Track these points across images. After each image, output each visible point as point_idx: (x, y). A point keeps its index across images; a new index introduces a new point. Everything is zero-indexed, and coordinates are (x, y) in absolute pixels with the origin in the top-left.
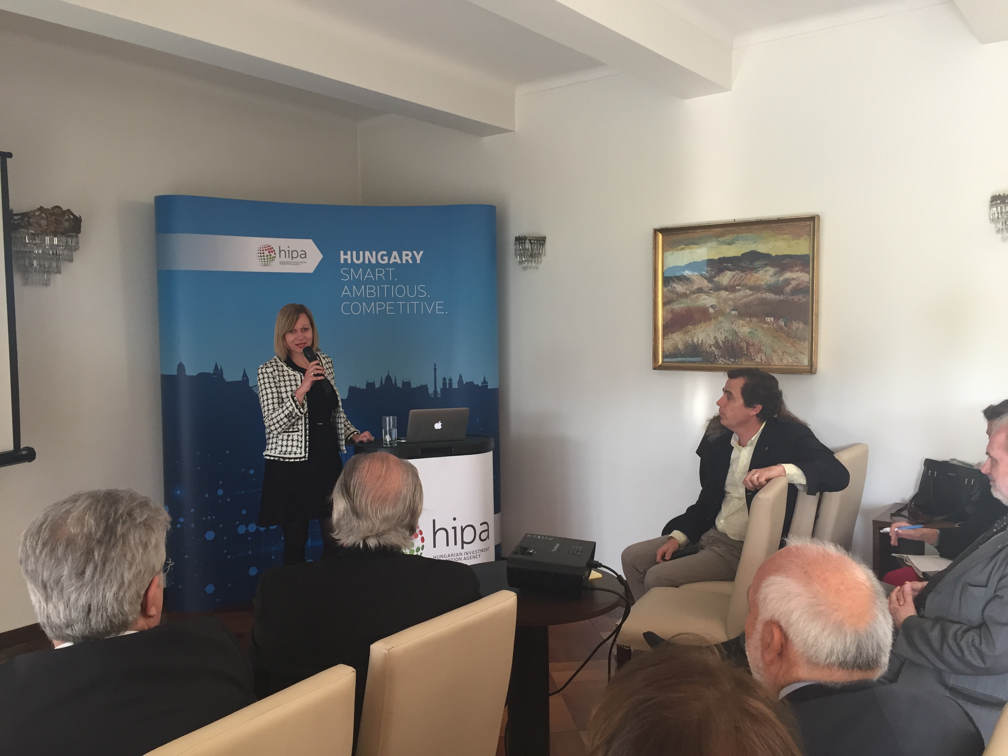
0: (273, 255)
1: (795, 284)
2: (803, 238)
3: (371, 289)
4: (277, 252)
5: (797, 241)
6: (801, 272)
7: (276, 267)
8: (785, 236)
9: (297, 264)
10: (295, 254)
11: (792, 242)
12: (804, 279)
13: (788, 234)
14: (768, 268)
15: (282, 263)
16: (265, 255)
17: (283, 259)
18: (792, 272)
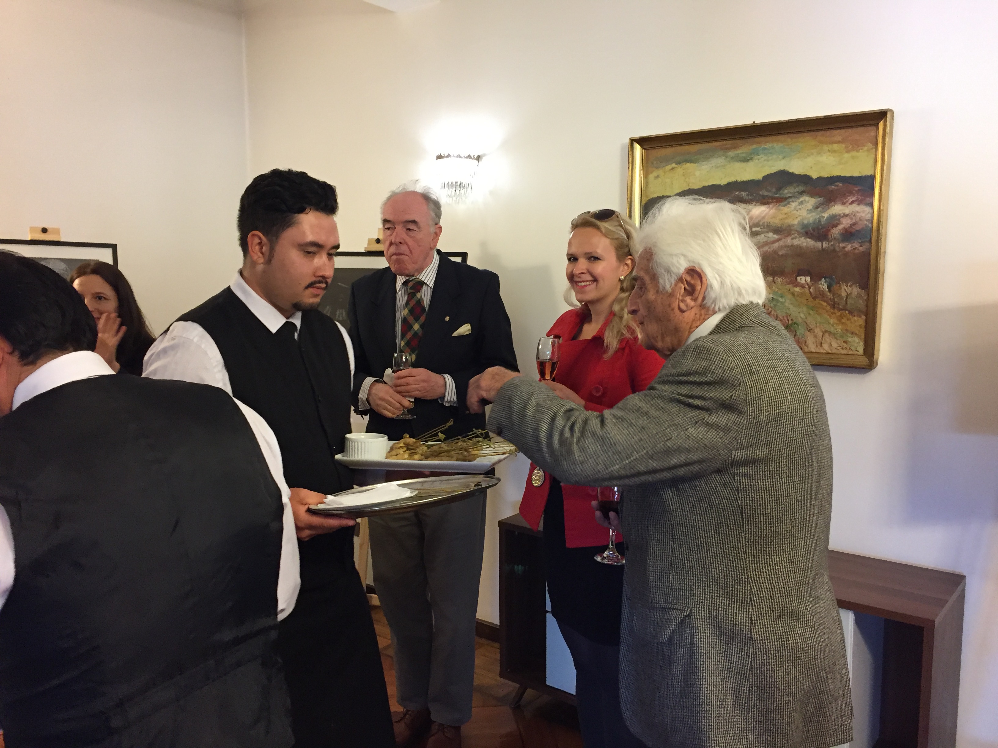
1: (848, 223)
2: (866, 148)
5: (854, 154)
6: (858, 205)
8: (835, 146)
11: (846, 155)
12: (863, 215)
13: (839, 142)
14: (806, 198)
18: (843, 204)
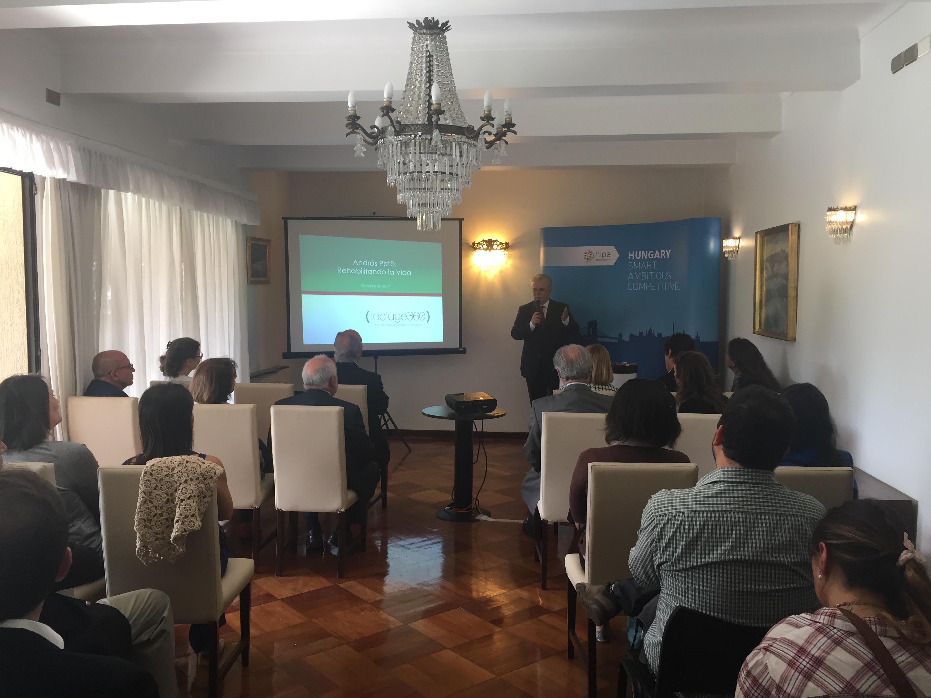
0: (592, 256)
3: (644, 274)
4: (595, 254)
7: (594, 263)
9: (605, 260)
10: (604, 255)
15: (597, 260)
16: (588, 256)
17: (598, 258)
